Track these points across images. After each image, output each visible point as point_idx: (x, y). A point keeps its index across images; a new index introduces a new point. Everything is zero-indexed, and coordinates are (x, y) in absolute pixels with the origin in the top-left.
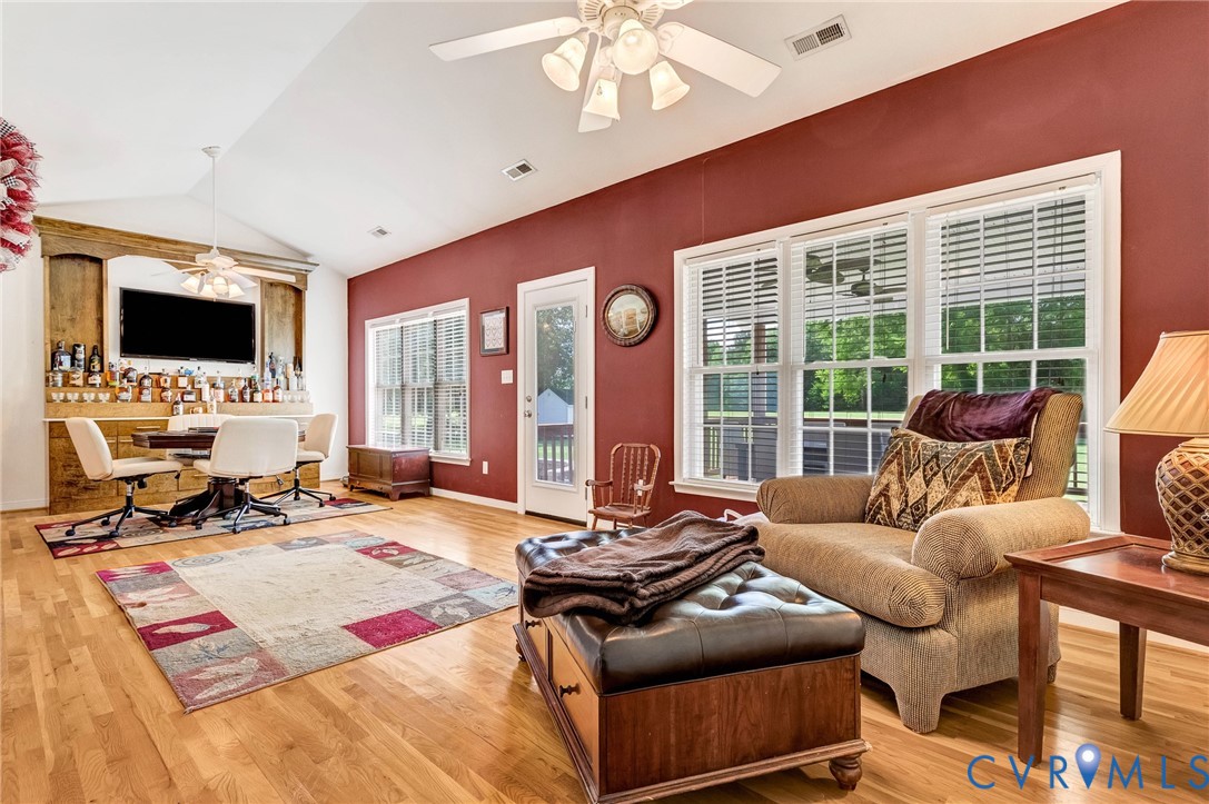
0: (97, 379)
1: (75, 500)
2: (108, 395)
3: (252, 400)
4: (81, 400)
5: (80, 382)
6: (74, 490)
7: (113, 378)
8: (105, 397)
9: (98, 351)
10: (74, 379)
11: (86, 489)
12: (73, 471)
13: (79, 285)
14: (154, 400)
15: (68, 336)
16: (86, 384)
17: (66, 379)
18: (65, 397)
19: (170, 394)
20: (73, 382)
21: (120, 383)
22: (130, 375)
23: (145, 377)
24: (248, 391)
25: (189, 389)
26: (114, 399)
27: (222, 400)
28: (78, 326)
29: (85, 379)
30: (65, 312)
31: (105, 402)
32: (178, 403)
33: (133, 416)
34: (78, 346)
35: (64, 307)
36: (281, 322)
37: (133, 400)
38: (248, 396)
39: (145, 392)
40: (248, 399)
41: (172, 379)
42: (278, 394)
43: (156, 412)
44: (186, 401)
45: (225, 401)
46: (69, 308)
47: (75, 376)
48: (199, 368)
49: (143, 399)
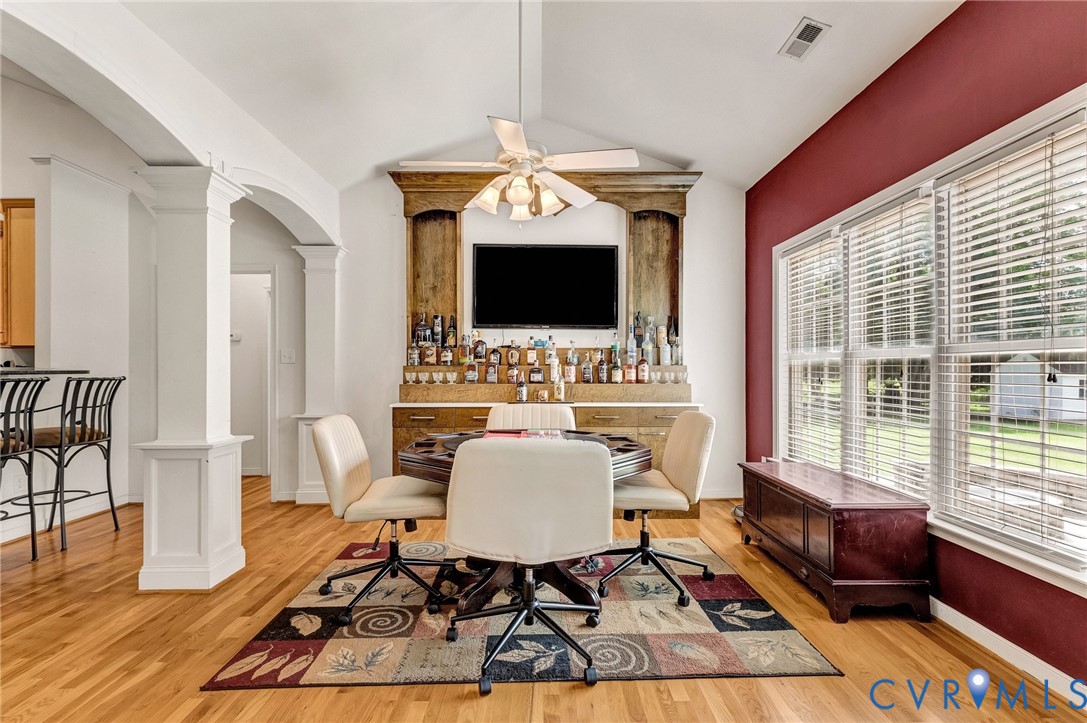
2: (456, 374)
4: (431, 381)
7: (463, 354)
9: (453, 323)
10: (429, 356)
14: (500, 381)
15: (430, 307)
16: (438, 362)
17: (422, 356)
18: (417, 377)
19: (516, 372)
20: (427, 360)
21: (469, 360)
22: (479, 349)
23: (494, 351)
24: (605, 367)
25: (537, 365)
26: (462, 380)
27: (573, 380)
28: (439, 295)
29: (438, 356)
30: (428, 280)
31: (452, 383)
32: (521, 384)
33: (477, 401)
34: (436, 317)
35: (427, 274)
36: (652, 267)
37: (479, 381)
38: (605, 374)
39: (491, 370)
40: (605, 379)
41: (523, 353)
42: (643, 371)
43: (500, 396)
44: (533, 382)
45: (577, 382)
46: (431, 275)
47: (429, 352)
48: (550, 337)
49: (489, 379)
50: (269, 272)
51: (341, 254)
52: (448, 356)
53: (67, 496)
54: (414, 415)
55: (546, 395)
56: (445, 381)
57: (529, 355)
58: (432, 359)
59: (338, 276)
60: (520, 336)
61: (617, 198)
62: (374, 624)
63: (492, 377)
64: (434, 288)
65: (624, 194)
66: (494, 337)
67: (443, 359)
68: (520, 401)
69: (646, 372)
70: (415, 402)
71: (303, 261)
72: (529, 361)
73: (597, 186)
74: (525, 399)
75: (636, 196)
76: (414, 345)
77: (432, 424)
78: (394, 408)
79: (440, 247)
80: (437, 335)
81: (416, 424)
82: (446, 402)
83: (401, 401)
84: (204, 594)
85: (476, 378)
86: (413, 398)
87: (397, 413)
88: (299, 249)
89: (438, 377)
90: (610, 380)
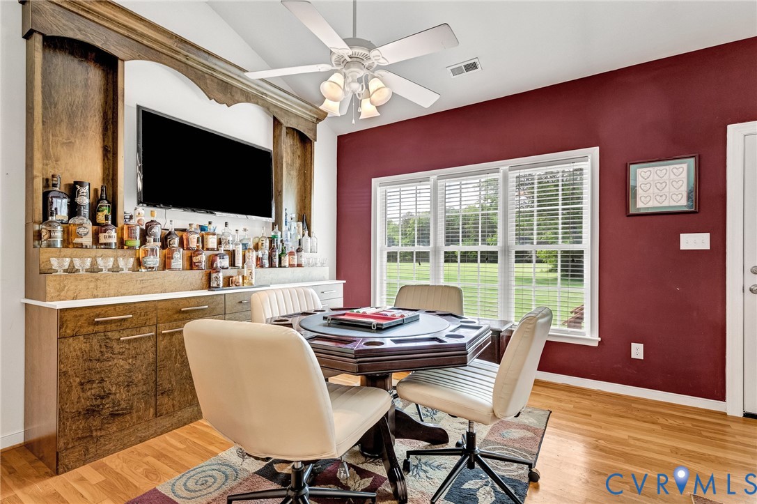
0: (112, 236)
1: (98, 438)
2: (132, 261)
3: (280, 266)
4: (94, 269)
5: (87, 241)
6: (96, 422)
7: (131, 236)
8: (126, 262)
9: (108, 194)
10: (79, 236)
11: (114, 415)
12: (95, 389)
13: (79, 93)
16: (97, 244)
19: (203, 257)
20: (78, 240)
22: (155, 231)
23: (170, 234)
28: (77, 155)
29: (96, 236)
30: (61, 130)
32: (217, 270)
33: (165, 291)
36: (290, 174)
42: (301, 257)
43: (191, 284)
46: (63, 125)
54: (98, 316)
56: (116, 269)
61: (276, 110)
70: (75, 298)
77: (126, 324)
81: (101, 328)
85: (160, 265)
86: (71, 294)
89: (106, 264)
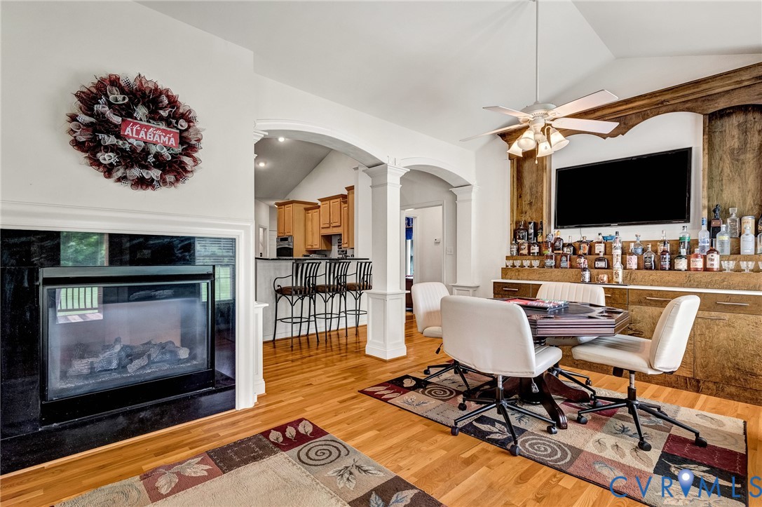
4: (522, 266)
7: (546, 247)
8: (536, 263)
10: (522, 249)
14: (571, 267)
15: (528, 217)
16: (529, 253)
17: (518, 250)
18: (513, 263)
19: (582, 260)
20: (521, 252)
21: (549, 252)
22: (557, 244)
23: (570, 245)
24: (668, 256)
25: (602, 255)
26: (543, 266)
27: (635, 267)
28: (534, 208)
29: (529, 249)
30: (527, 198)
31: (535, 268)
32: (584, 269)
34: (530, 223)
35: (526, 195)
37: (555, 266)
38: (668, 263)
39: (564, 259)
40: (667, 267)
41: (591, 246)
42: (712, 260)
43: (569, 277)
44: (596, 268)
45: (638, 269)
46: (528, 195)
47: (522, 247)
48: (617, 233)
49: (563, 265)
50: (441, 205)
51: (475, 190)
52: (536, 249)
53: (361, 312)
54: (506, 287)
55: (605, 278)
56: (531, 266)
57: (596, 248)
58: (525, 252)
59: (474, 204)
60: (591, 234)
61: (688, 105)
62: (435, 392)
63: (565, 264)
64: (530, 204)
65: (696, 99)
66: (571, 235)
67: (532, 251)
68: (583, 282)
69: (715, 262)
70: (510, 279)
71: (455, 197)
72: (597, 252)
73: (664, 101)
74: (587, 280)
75: (710, 98)
76: (514, 242)
77: (517, 294)
78: (494, 283)
79: (534, 175)
80: (531, 234)
81: (507, 293)
82: (530, 280)
83: (502, 278)
84: (385, 361)
85: (553, 265)
86: (509, 277)
87: (496, 286)
88: (453, 190)
89: (526, 263)
90: (672, 268)
